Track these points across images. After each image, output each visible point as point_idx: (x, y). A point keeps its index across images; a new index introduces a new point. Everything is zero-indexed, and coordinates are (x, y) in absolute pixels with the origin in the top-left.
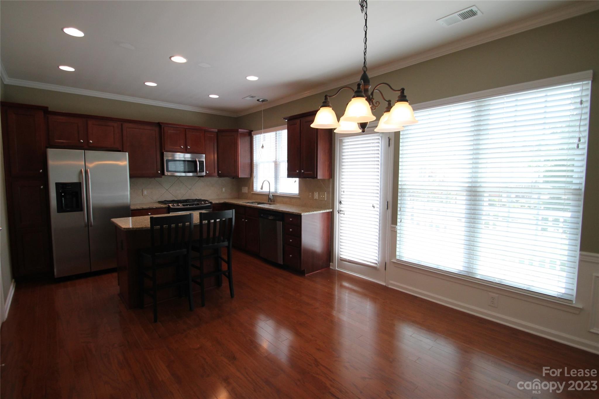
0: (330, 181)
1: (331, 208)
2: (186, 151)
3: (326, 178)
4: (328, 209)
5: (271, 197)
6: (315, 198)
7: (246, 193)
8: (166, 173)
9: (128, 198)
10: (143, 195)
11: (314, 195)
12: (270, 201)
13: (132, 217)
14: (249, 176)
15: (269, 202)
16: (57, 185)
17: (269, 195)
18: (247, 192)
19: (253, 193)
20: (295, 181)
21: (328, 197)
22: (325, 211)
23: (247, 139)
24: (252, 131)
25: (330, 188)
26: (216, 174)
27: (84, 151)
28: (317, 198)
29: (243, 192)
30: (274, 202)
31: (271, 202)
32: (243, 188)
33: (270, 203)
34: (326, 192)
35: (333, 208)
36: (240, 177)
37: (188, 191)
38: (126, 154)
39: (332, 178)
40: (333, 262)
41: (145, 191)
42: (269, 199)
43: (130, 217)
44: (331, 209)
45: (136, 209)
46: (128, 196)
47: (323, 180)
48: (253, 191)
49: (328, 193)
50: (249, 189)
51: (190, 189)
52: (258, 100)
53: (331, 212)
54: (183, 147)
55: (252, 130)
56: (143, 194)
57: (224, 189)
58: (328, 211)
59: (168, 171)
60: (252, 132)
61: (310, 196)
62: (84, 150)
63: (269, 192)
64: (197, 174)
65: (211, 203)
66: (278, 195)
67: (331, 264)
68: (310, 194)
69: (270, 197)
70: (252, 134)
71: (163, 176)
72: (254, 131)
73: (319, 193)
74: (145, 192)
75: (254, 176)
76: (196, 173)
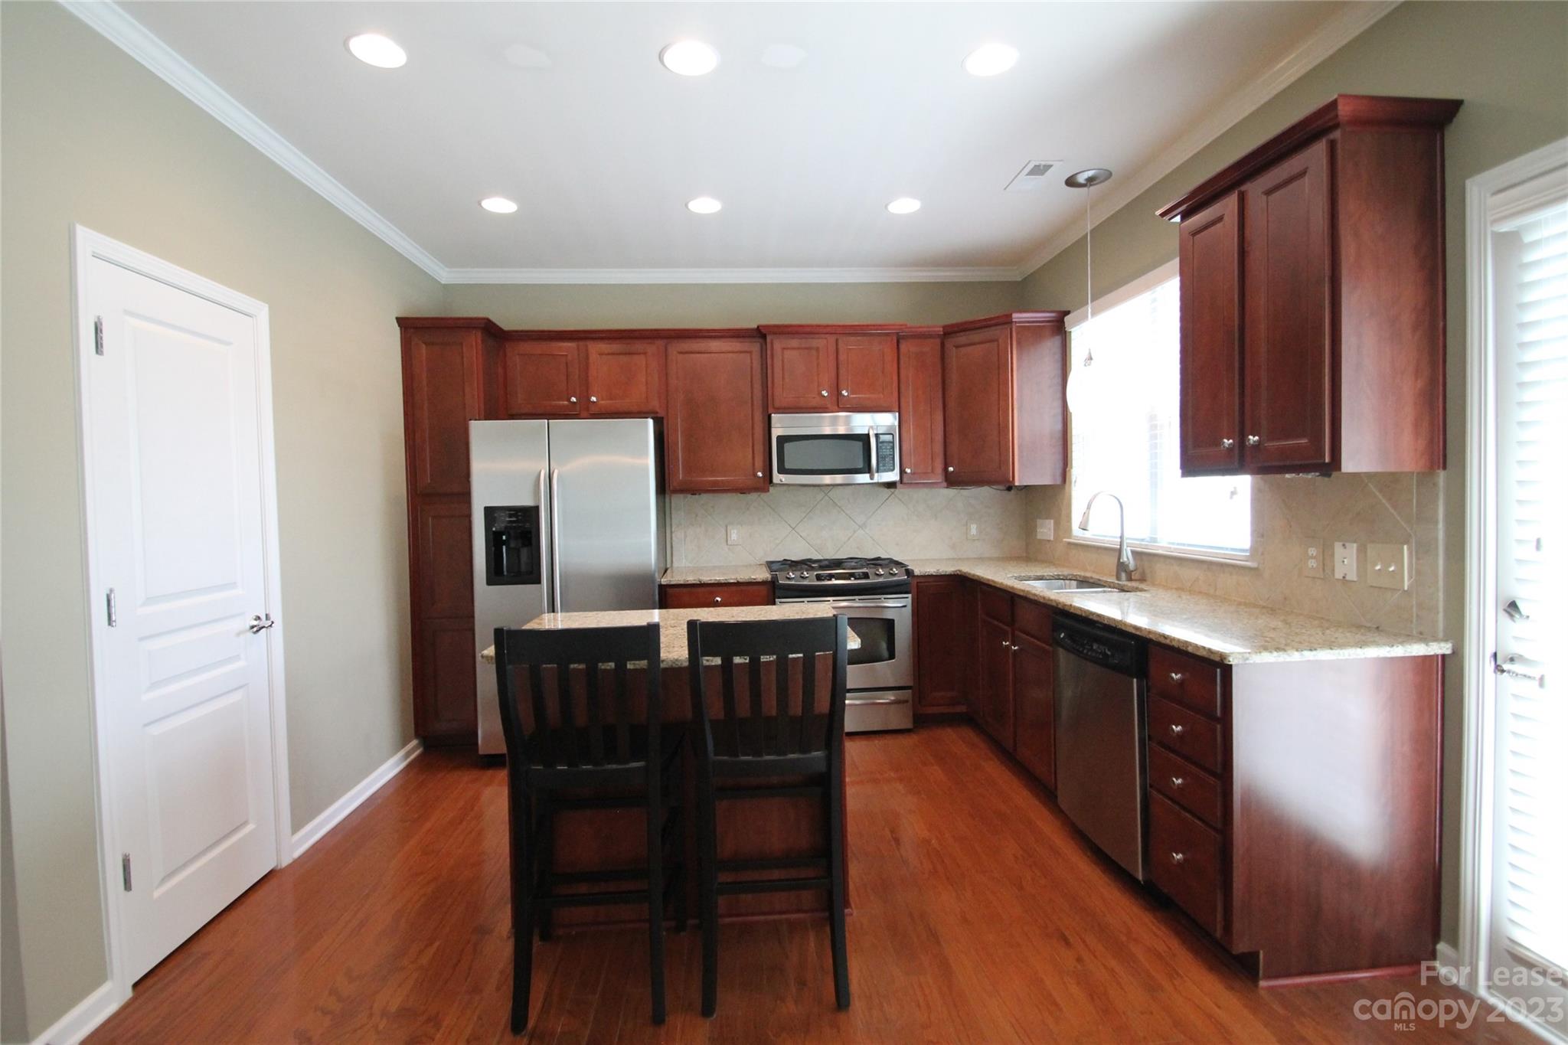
0: (1435, 485)
1: (1441, 635)
2: (838, 406)
3: (1407, 469)
4: (1423, 638)
5: (1128, 558)
6: (1338, 575)
7: (1049, 541)
8: (777, 477)
9: (650, 552)
10: (727, 544)
11: (1333, 555)
12: (1123, 575)
13: (661, 607)
14: (1059, 482)
15: (1118, 578)
16: (490, 512)
17: (1120, 551)
18: (1052, 538)
19: (1069, 543)
20: (1233, 493)
21: (1418, 574)
22: (1399, 651)
23: (1052, 344)
24: (1068, 313)
25: (1437, 522)
26: (939, 477)
27: (546, 421)
28: (1352, 576)
29: (1039, 537)
30: (1143, 579)
31: (1130, 579)
32: (1039, 522)
33: (1124, 582)
34: (1407, 542)
35: (1456, 630)
36: (1017, 484)
37: (855, 532)
38: (646, 425)
39: (1444, 468)
40: (1454, 943)
41: (732, 532)
42: (1122, 567)
43: (654, 608)
44: (1446, 640)
45: (682, 582)
46: (651, 546)
47: (1388, 482)
48: (1070, 537)
49: (1423, 550)
50: (1057, 524)
51: (862, 526)
52: (1071, 182)
53: (1444, 656)
54: (826, 395)
55: (1068, 309)
56: (729, 539)
57: (973, 529)
58: (1418, 649)
59: (782, 470)
60: (1066, 319)
61: (1312, 563)
62: (548, 420)
63: (1122, 537)
64: (872, 478)
65: (909, 573)
66: (1160, 552)
67: (1442, 947)
68: (1312, 551)
69: (1125, 559)
70: (1066, 325)
71: (771, 489)
72: (1076, 310)
73: (1362, 551)
74: (734, 535)
75: (1073, 480)
76: (868, 475)
